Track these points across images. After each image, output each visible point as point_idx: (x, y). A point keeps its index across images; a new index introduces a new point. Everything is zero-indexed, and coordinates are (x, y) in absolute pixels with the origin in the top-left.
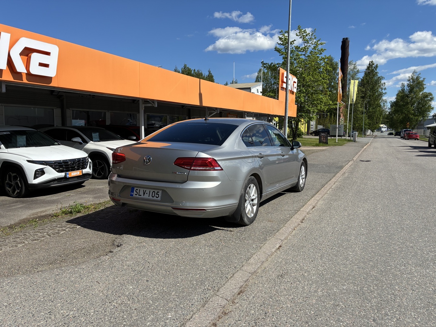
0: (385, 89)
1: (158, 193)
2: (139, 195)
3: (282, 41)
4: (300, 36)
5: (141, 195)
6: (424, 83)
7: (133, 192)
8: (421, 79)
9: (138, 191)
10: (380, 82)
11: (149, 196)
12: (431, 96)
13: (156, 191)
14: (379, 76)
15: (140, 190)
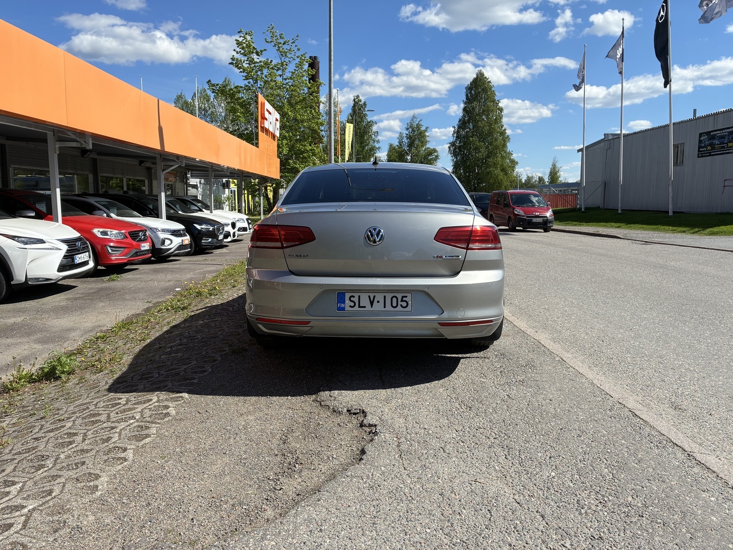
0: (378, 142)
1: (404, 299)
2: (360, 307)
3: (243, 48)
4: (273, 44)
5: (365, 307)
6: (427, 134)
7: (344, 302)
8: (423, 128)
9: (356, 299)
10: (371, 131)
11: (385, 307)
12: (436, 154)
13: (399, 296)
14: (369, 120)
15: (359, 296)
